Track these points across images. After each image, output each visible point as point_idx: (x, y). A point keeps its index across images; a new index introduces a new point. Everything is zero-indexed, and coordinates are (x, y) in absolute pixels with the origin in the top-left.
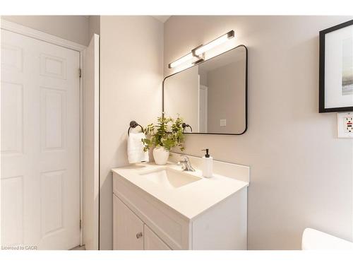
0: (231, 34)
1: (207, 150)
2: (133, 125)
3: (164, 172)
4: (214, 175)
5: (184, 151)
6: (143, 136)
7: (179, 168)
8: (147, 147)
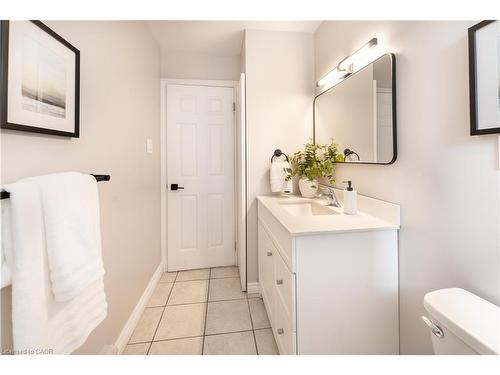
0: (374, 41)
1: (350, 183)
2: (278, 153)
3: (309, 205)
4: (358, 212)
5: (334, 184)
6: (288, 165)
7: (324, 202)
8: (289, 177)
